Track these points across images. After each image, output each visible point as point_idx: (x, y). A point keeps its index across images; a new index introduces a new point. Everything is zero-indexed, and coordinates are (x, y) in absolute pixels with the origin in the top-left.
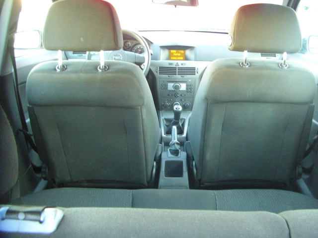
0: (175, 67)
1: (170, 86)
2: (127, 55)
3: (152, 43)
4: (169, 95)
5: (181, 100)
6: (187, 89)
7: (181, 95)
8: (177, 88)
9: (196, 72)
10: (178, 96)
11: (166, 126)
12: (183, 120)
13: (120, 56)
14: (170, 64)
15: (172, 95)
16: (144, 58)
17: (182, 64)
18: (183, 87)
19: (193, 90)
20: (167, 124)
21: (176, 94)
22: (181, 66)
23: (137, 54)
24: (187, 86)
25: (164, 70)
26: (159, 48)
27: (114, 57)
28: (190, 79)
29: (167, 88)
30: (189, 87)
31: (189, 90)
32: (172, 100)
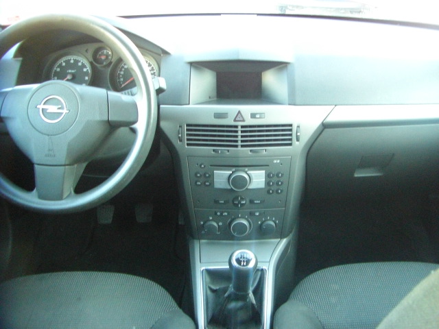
0: (233, 123)
1: (221, 177)
2: (82, 97)
3: (166, 53)
4: (216, 202)
5: (252, 214)
6: (267, 183)
7: (252, 202)
8: (239, 183)
9: (294, 137)
10: (242, 205)
11: (213, 291)
12: (259, 273)
13: (58, 102)
14: (219, 116)
15: (226, 202)
16: (135, 106)
17: (253, 116)
18: (257, 179)
19: (284, 187)
20: (214, 287)
21: (237, 198)
22: (249, 121)
23: (113, 95)
24: (268, 176)
25: (200, 132)
26: (188, 66)
27: (41, 107)
28: (276, 156)
29: (212, 183)
30: (275, 179)
31: (275, 188)
32: (225, 215)
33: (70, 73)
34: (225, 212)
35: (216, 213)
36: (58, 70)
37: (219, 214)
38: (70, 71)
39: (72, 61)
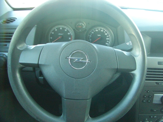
1: (157, 98)
29: (152, 101)
32: (155, 117)
33: (61, 35)
34: (155, 116)
35: (150, 117)
36: (53, 33)
37: (152, 117)
38: (60, 34)
39: (61, 29)
